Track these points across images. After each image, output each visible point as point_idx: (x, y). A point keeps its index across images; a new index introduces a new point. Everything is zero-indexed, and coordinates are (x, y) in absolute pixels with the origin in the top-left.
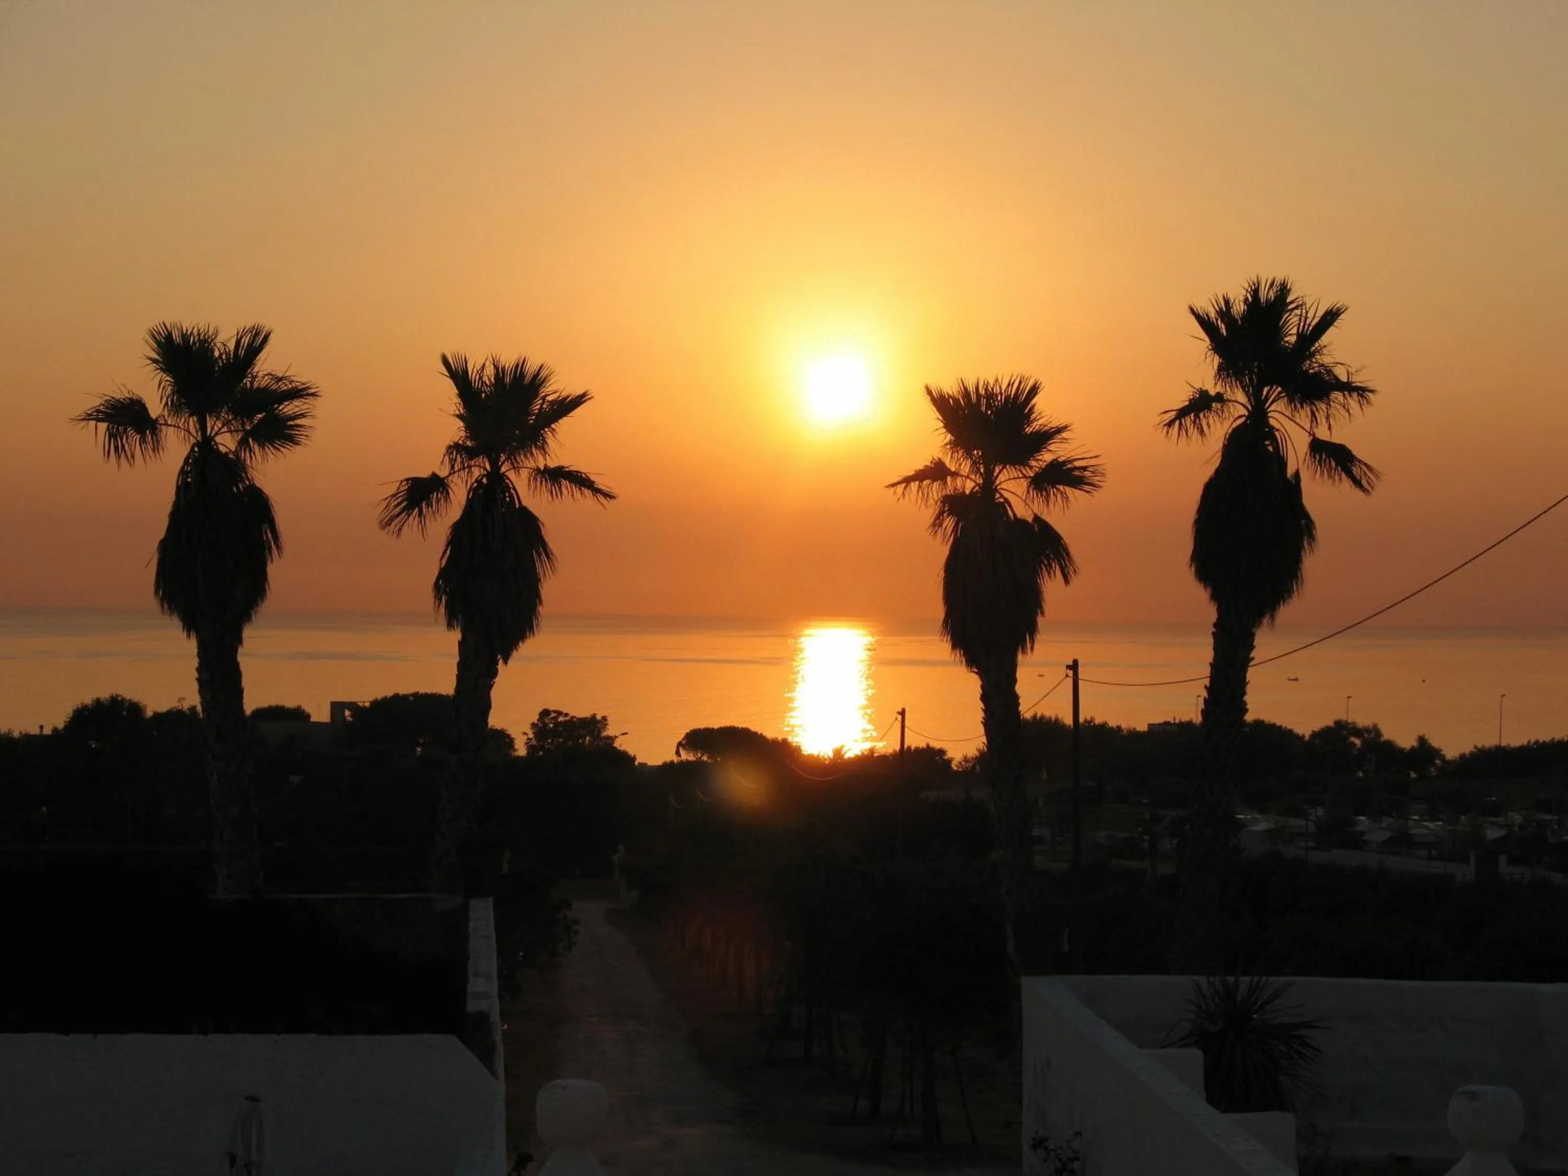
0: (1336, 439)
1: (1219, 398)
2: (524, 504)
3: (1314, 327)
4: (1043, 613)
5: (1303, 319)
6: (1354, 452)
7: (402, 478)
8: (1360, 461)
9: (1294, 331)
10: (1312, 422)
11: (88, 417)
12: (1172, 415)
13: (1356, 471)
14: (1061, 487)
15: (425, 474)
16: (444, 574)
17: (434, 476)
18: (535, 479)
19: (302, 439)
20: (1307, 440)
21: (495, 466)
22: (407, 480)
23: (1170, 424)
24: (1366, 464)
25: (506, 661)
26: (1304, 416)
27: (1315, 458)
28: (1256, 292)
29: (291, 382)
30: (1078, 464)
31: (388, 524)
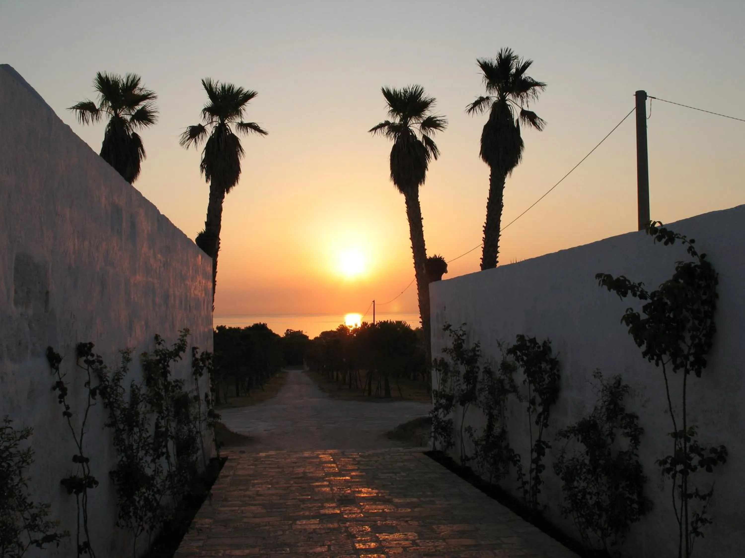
0: (530, 110)
1: (488, 98)
2: (232, 132)
3: (522, 67)
4: (428, 170)
5: (518, 63)
6: (537, 115)
7: (188, 126)
8: (539, 118)
9: (515, 67)
10: (522, 103)
11: (74, 108)
12: (471, 106)
13: (538, 122)
14: (432, 128)
15: (196, 124)
16: (204, 161)
17: (200, 125)
18: (238, 128)
20: (520, 110)
21: (223, 121)
22: (190, 127)
23: (469, 111)
24: (542, 120)
25: (227, 193)
26: (519, 100)
27: (522, 118)
28: (500, 55)
29: (146, 91)
30: (438, 119)
31: (184, 143)
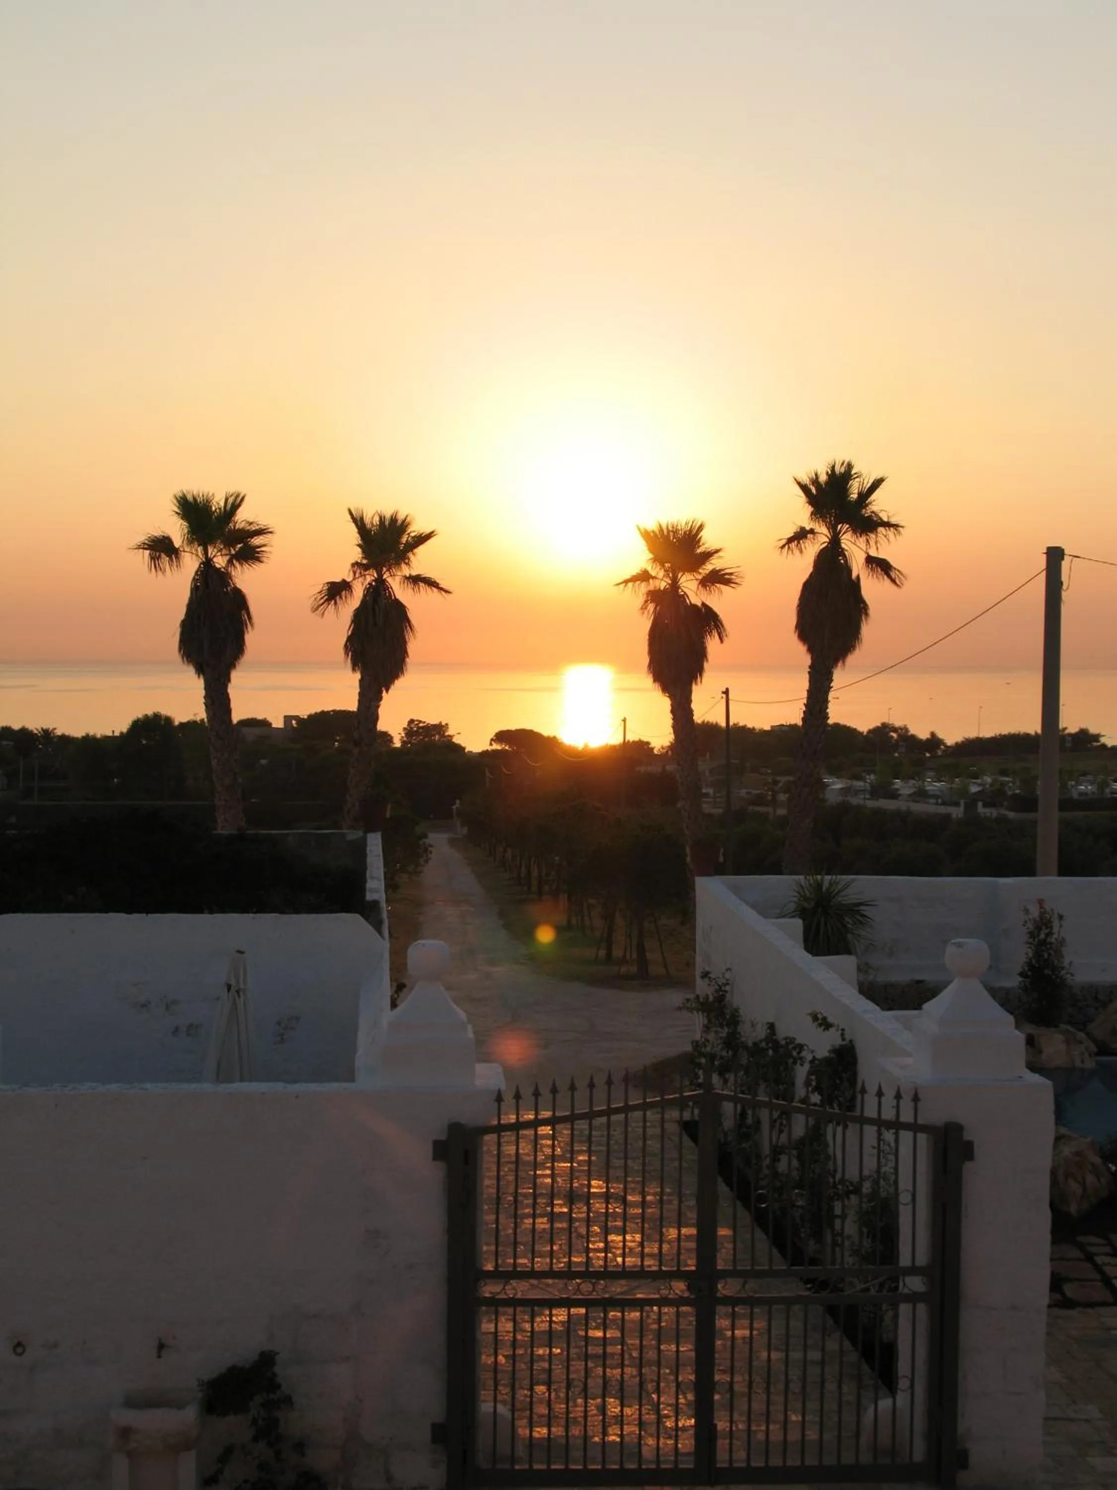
0: (881, 556)
1: (812, 531)
2: (397, 597)
3: (868, 489)
4: (707, 661)
5: (861, 484)
6: (892, 563)
7: (324, 582)
8: (895, 569)
9: (856, 491)
10: (867, 545)
11: (139, 547)
12: (784, 542)
13: (893, 574)
14: (718, 585)
15: (338, 579)
16: (349, 639)
17: (344, 581)
18: (404, 582)
19: (264, 559)
20: (864, 556)
21: (380, 575)
22: (328, 583)
23: (783, 547)
24: (898, 571)
25: (387, 691)
26: (862, 541)
27: (868, 566)
28: (833, 467)
29: (258, 525)
30: (728, 571)
31: (317, 609)
